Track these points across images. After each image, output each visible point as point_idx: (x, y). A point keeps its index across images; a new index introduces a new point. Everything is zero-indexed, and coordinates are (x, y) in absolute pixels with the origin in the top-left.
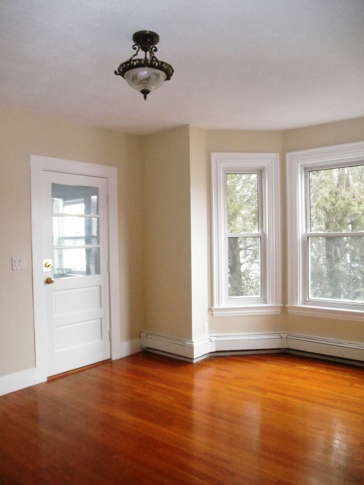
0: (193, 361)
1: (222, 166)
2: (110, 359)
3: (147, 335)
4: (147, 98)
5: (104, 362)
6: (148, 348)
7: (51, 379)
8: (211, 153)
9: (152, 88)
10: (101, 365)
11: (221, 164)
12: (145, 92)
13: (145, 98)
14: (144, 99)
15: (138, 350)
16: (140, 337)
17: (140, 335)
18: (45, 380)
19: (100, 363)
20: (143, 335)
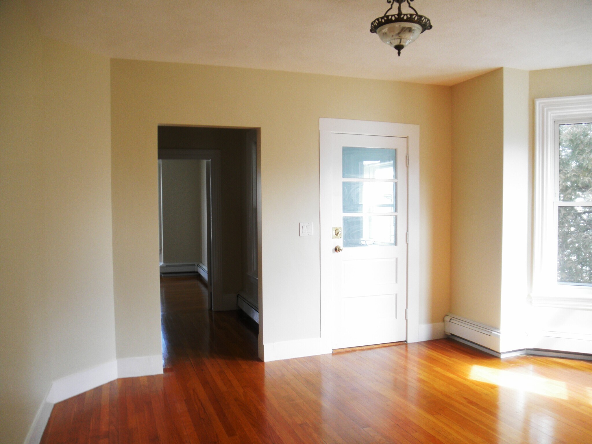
0: (500, 356)
1: (552, 115)
2: (405, 341)
3: (451, 319)
4: (401, 54)
5: (397, 344)
6: (452, 334)
7: (336, 351)
8: (536, 99)
9: (406, 43)
10: (394, 346)
11: (550, 113)
12: (399, 48)
13: (399, 54)
14: (397, 54)
15: (440, 336)
16: (444, 321)
17: (444, 318)
18: (331, 352)
19: (393, 344)
20: (447, 319)
